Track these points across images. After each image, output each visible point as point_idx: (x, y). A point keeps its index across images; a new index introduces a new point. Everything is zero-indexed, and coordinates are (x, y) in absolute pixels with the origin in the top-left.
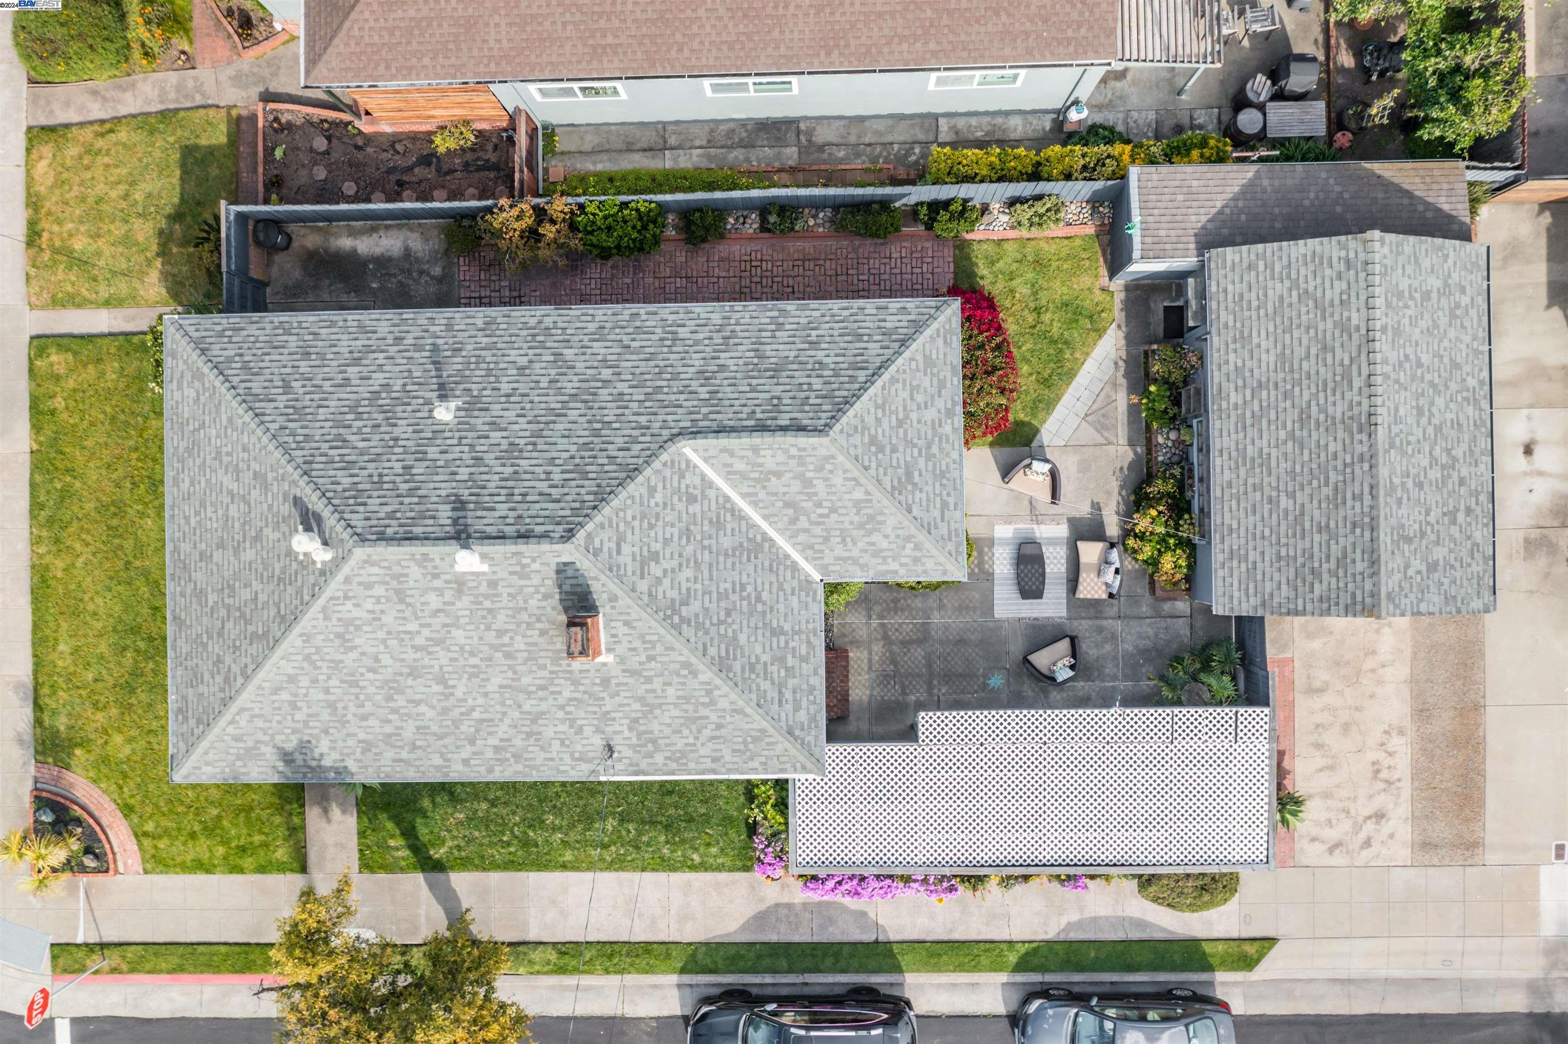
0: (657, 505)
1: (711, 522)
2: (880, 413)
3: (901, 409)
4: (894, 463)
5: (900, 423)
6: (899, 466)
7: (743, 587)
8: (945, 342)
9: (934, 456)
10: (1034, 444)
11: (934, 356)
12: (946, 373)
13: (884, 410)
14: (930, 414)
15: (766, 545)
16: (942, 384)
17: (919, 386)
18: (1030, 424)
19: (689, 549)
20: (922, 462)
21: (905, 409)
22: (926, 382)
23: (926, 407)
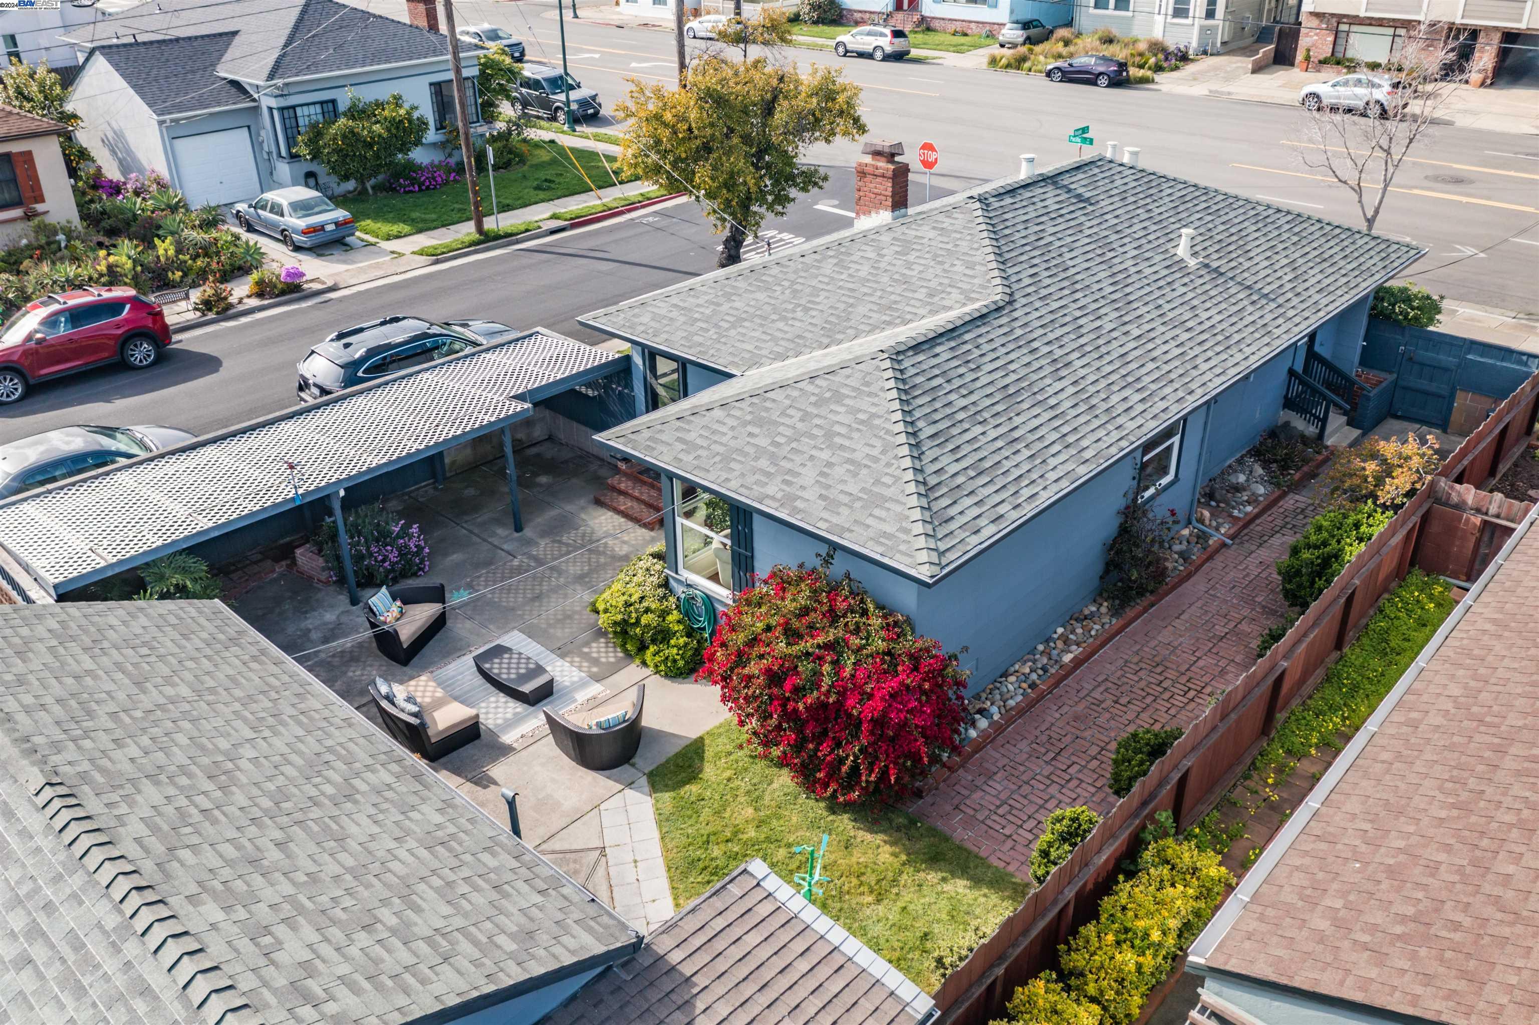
0: (953, 265)
1: (895, 302)
2: (861, 416)
3: (847, 443)
4: (791, 412)
5: (829, 435)
6: (783, 414)
7: (806, 310)
8: (885, 534)
9: (756, 459)
10: (644, 781)
11: (877, 512)
12: (843, 518)
13: (862, 422)
14: (809, 475)
15: (826, 341)
16: (832, 505)
17: (855, 475)
18: (674, 789)
19: (885, 279)
20: (763, 442)
21: (842, 447)
22: (852, 487)
23: (822, 474)
